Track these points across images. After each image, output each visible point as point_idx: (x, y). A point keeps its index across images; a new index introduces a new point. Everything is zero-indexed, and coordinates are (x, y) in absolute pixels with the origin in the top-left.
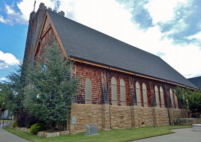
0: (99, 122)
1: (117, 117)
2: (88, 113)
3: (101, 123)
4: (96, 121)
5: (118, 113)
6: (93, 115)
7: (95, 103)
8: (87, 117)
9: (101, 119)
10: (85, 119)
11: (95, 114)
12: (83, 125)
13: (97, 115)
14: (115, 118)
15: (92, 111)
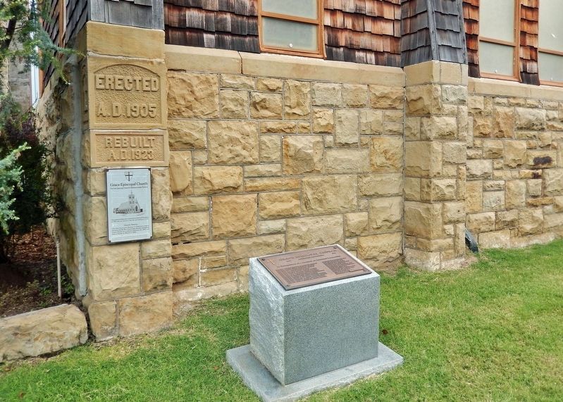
0: (377, 203)
1: (508, 166)
2: (289, 131)
3: (391, 209)
4: (353, 195)
5: (519, 138)
6: (334, 153)
7: (350, 53)
8: (274, 169)
9: (392, 182)
10: (260, 183)
11: (346, 146)
12: (237, 235)
13: (365, 152)
14: (497, 173)
15: (325, 117)
